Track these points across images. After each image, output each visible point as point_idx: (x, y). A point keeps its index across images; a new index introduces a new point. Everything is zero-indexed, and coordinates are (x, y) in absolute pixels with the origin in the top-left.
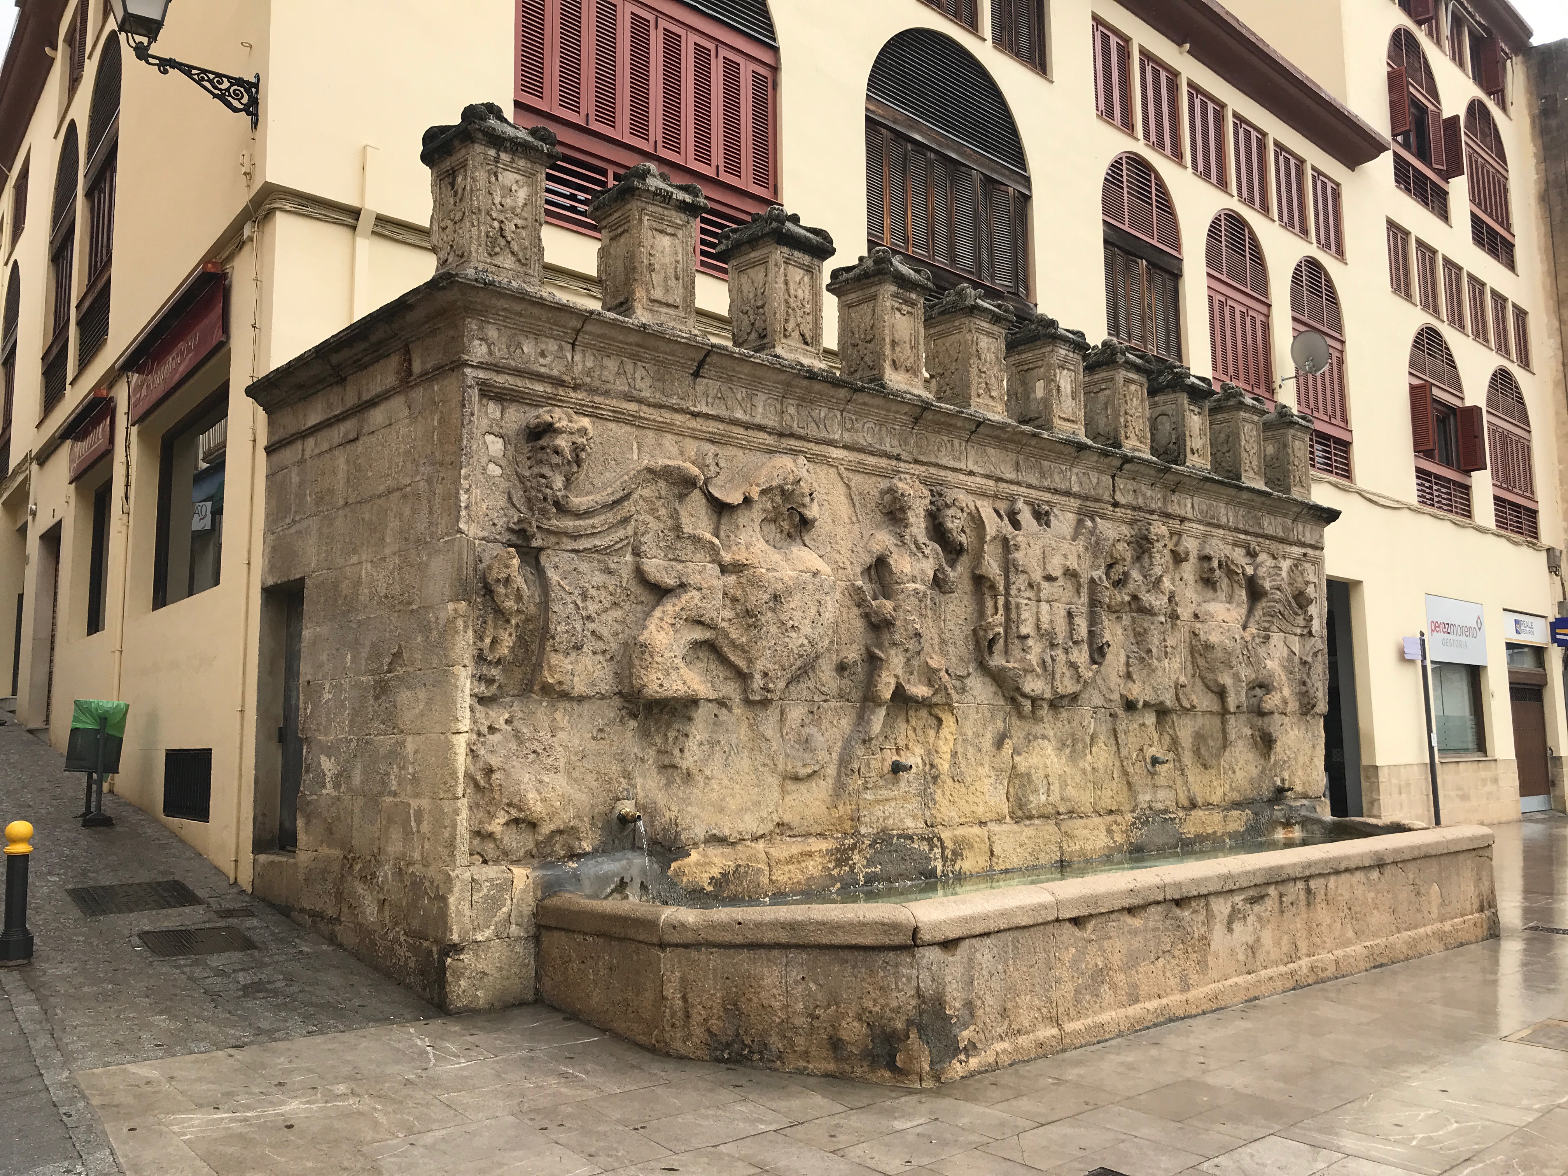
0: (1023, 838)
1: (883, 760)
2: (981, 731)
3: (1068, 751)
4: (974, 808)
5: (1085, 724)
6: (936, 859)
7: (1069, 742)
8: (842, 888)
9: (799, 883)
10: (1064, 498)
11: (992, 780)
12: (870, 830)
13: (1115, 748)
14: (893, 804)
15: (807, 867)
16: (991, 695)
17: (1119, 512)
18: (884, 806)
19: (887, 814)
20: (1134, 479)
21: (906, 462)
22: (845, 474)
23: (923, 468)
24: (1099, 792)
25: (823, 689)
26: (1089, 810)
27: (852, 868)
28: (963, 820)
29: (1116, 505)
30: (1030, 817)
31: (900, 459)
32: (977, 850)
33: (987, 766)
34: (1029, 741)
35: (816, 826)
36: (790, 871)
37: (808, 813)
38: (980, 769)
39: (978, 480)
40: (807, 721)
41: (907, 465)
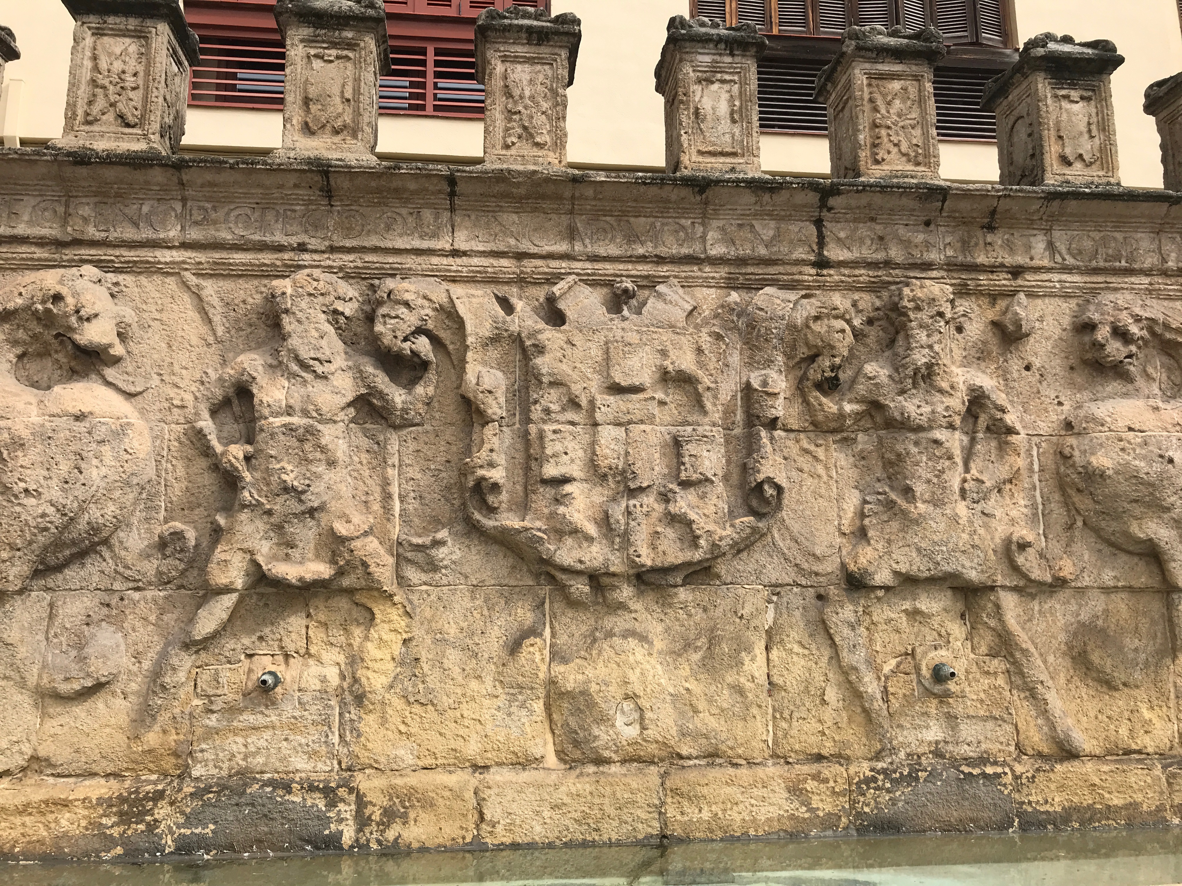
0: (561, 795)
1: (250, 671)
2: (479, 625)
3: (696, 657)
4: (459, 744)
5: (746, 611)
6: (340, 821)
7: (702, 642)
8: (125, 854)
9: (40, 842)
10: (686, 268)
11: (501, 701)
12: (215, 771)
13: (827, 653)
14: (267, 735)
15: (56, 821)
16: (505, 572)
17: (833, 275)
18: (246, 737)
19: (252, 748)
20: (873, 219)
21: (315, 251)
22: (193, 280)
23: (351, 257)
24: (784, 725)
25: (128, 573)
26: (757, 753)
27: (152, 827)
28: (429, 761)
29: (822, 263)
30: (600, 761)
31: (306, 250)
32: (442, 809)
33: (489, 680)
34: (595, 640)
35: (104, 763)
36: (23, 825)
37: (85, 743)
38: (474, 684)
39: (476, 261)
40: (95, 617)
41: (316, 257)
